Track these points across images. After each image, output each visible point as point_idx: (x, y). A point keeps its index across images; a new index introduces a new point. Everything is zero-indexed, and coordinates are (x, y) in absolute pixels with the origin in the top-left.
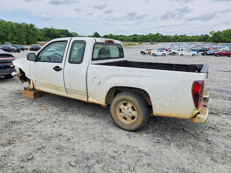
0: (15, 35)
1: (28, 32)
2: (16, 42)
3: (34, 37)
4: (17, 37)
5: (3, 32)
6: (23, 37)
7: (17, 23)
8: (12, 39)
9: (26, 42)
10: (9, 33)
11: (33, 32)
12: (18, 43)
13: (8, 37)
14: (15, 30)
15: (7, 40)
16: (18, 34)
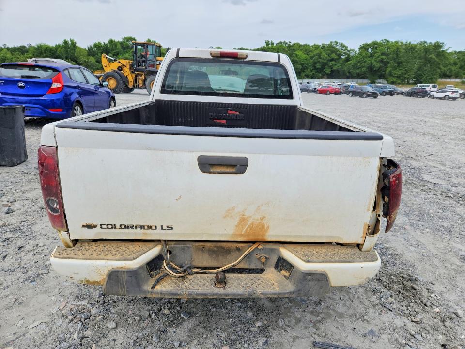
0: (398, 66)
1: (426, 59)
2: (395, 80)
3: (434, 70)
4: (400, 70)
5: (379, 61)
6: (411, 69)
7: (410, 43)
8: (391, 75)
9: (414, 80)
10: (388, 63)
11: (436, 59)
12: (400, 82)
13: (385, 71)
14: (400, 57)
15: (382, 77)
16: (404, 64)
